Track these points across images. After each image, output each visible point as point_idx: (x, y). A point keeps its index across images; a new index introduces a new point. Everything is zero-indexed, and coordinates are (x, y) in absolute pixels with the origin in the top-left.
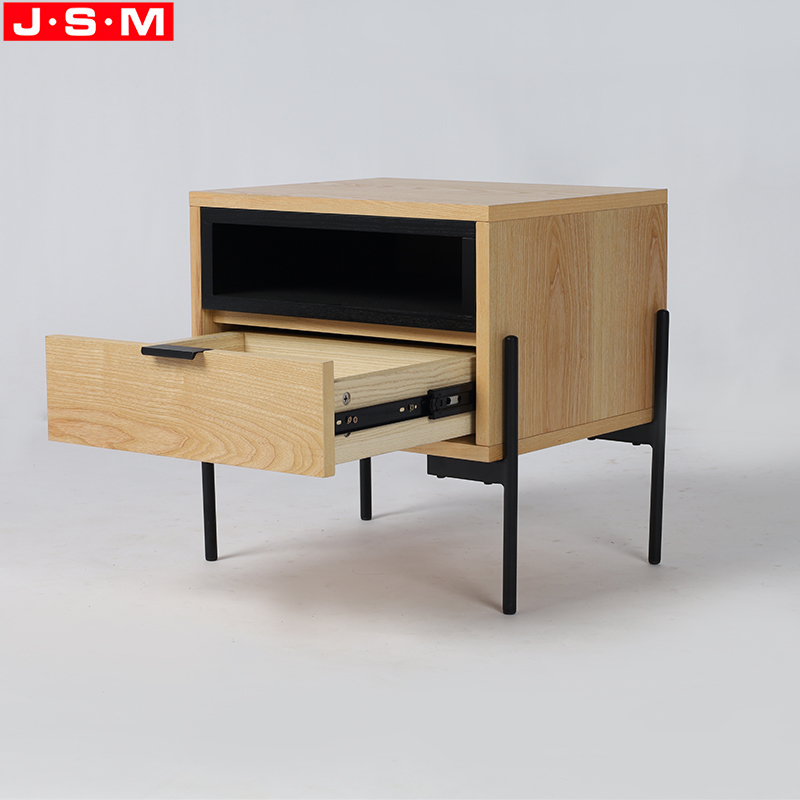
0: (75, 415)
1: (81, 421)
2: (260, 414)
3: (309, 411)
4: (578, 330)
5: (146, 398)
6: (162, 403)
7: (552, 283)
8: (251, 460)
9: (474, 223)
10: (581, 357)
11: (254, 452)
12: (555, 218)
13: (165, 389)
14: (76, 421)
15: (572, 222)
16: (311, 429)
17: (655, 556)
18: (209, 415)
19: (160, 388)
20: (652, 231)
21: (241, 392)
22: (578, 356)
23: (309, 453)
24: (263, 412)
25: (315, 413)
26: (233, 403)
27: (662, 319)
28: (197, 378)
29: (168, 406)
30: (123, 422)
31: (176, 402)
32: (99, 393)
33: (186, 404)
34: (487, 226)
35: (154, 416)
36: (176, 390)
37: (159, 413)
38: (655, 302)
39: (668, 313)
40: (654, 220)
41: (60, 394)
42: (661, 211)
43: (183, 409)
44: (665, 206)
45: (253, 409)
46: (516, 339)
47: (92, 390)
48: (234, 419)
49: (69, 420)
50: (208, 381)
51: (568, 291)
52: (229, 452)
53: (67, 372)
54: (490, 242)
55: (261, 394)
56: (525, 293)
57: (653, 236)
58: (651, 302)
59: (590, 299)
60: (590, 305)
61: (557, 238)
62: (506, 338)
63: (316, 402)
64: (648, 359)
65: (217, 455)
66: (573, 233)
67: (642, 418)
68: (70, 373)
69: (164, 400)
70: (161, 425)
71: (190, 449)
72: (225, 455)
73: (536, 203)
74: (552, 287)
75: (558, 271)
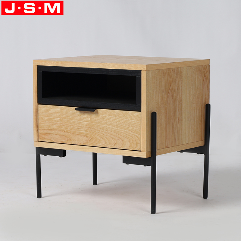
0: (49, 132)
1: (51, 134)
2: (118, 130)
3: (135, 128)
4: (177, 111)
5: (76, 125)
6: (82, 127)
7: (168, 93)
8: (114, 146)
9: (141, 71)
10: (179, 120)
11: (115, 143)
12: (169, 69)
13: (83, 122)
14: (49, 134)
15: (175, 71)
16: (136, 135)
17: (205, 196)
18: (99, 131)
19: (81, 122)
20: (204, 75)
21: (111, 122)
22: (178, 120)
23: (135, 142)
24: (119, 129)
25: (138, 129)
26: (108, 126)
27: (208, 108)
28: (95, 118)
29: (84, 128)
30: (67, 134)
31: (87, 126)
32: (58, 124)
33: (91, 127)
34: (145, 72)
35: (78, 131)
36: (87, 122)
37: (80, 130)
38: (205, 101)
39: (210, 105)
40: (205, 70)
41: (44, 124)
42: (207, 67)
43: (90, 129)
44: (209, 65)
45: (115, 128)
46: (156, 113)
47: (56, 123)
48: (108, 132)
49: (46, 134)
50: (99, 119)
51: (174, 96)
52: (106, 143)
53: (46, 117)
54: (147, 77)
55: (118, 123)
56: (159, 96)
57: (204, 76)
58: (204, 101)
59: (182, 99)
60: (182, 101)
61: (170, 77)
62: (152, 113)
63: (138, 125)
64: (203, 122)
65: (102, 144)
66: (176, 75)
67: (200, 144)
68: (47, 117)
69: (83, 126)
70: (81, 134)
71: (92, 142)
72: (104, 144)
73: (163, 64)
74: (168, 95)
75: (170, 88)
